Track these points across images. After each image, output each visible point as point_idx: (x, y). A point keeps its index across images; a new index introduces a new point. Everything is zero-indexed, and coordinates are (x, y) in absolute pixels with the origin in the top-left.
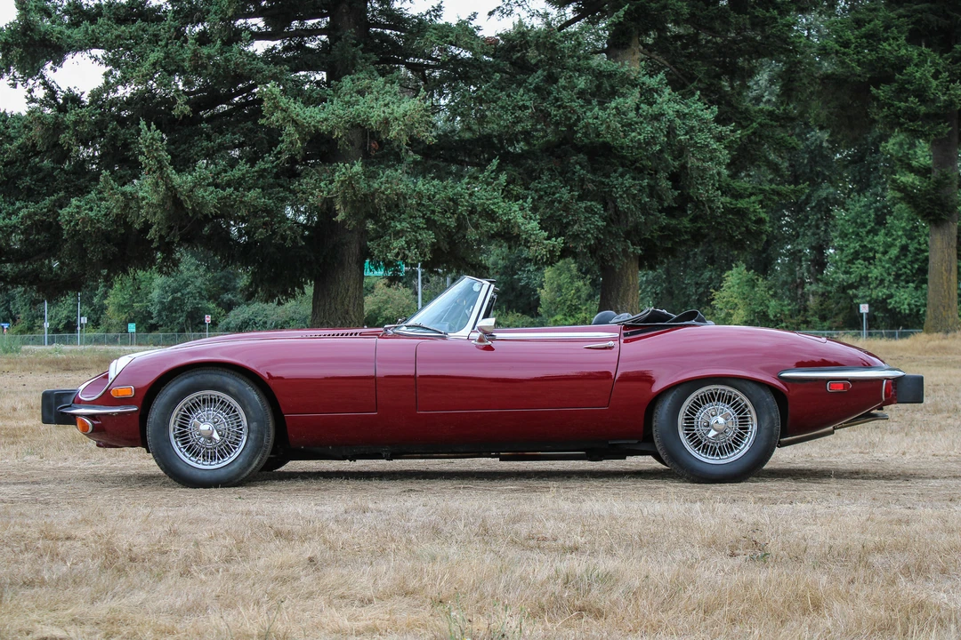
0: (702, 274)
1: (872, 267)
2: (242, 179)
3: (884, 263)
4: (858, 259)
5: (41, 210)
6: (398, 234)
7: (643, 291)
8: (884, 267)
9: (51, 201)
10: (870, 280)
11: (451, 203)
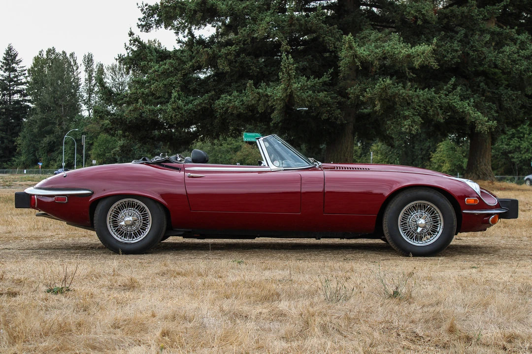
0: (424, 144)
1: (523, 142)
2: (314, 86)
3: (529, 140)
4: (514, 138)
5: (204, 101)
6: (405, 118)
7: (392, 153)
8: (529, 142)
9: (208, 96)
10: (521, 149)
11: (429, 102)
